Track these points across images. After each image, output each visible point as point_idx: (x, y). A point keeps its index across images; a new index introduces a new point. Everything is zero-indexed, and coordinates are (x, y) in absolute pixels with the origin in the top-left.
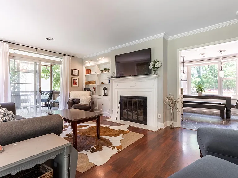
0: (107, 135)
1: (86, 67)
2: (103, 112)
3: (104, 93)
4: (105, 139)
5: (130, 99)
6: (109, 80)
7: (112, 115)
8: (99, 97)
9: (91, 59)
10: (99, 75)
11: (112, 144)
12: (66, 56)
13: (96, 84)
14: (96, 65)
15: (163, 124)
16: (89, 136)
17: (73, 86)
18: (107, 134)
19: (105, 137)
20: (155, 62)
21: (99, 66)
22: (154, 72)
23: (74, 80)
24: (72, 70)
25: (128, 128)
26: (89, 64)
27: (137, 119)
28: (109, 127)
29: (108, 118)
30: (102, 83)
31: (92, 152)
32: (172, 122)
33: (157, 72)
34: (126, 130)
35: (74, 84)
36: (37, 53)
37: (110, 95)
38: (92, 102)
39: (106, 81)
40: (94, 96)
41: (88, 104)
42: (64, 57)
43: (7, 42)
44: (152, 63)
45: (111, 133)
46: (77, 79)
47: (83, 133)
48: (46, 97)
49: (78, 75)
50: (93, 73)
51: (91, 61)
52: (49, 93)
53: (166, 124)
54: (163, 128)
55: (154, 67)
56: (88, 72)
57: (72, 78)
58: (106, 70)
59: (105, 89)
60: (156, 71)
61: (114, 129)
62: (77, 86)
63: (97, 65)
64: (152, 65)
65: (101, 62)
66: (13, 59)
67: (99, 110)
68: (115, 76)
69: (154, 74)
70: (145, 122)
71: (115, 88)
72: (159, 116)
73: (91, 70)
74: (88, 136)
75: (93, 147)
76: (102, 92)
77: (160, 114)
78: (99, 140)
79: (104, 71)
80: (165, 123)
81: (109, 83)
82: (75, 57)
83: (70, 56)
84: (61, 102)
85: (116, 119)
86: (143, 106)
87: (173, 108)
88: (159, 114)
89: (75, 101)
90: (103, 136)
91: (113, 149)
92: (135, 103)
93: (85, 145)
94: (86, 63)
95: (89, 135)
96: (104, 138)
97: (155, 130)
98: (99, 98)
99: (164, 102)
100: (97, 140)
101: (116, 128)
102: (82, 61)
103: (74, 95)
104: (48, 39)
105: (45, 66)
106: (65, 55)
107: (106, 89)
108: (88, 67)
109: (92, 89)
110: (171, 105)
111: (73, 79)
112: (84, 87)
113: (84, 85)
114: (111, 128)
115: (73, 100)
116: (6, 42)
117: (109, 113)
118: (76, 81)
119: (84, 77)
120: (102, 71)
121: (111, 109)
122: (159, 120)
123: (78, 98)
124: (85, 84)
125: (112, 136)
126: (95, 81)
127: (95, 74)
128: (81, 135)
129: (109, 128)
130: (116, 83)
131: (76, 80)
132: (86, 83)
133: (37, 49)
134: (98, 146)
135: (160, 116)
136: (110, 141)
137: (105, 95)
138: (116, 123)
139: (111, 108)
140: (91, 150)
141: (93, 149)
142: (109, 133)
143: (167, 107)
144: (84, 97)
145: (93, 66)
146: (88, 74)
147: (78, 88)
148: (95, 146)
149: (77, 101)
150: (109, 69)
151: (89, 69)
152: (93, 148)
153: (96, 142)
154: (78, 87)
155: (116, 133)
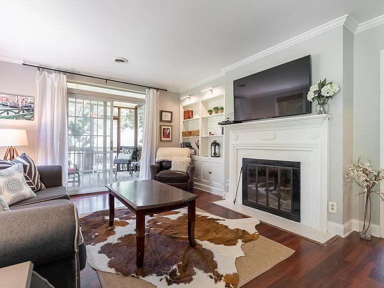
0: (210, 240)
1: (184, 107)
2: (211, 187)
3: (213, 152)
4: (205, 250)
5: (263, 165)
6: (223, 128)
7: (227, 193)
8: (204, 159)
9: (191, 93)
10: (205, 120)
11: (216, 266)
12: (152, 90)
13: (200, 137)
14: (200, 102)
15: (342, 227)
16: (175, 238)
17: (163, 139)
18: (210, 237)
19: (206, 244)
20: (322, 85)
21: (205, 103)
22: (318, 108)
23: (165, 129)
24: (161, 112)
25: (257, 227)
26: (188, 101)
27: (277, 208)
28: (218, 220)
29: (220, 198)
30: (210, 133)
31: (169, 283)
32: (367, 224)
33: (326, 107)
34: (252, 231)
35: (165, 135)
36: (107, 86)
37: (224, 157)
38: (192, 167)
39: (217, 130)
40: (196, 157)
41: (185, 170)
42: (148, 92)
43: (65, 72)
44: (314, 88)
45: (219, 236)
46: (170, 128)
47: (165, 229)
48: (128, 156)
49: (171, 121)
50: (195, 117)
51: (193, 95)
52: (132, 151)
53: (350, 226)
54: (343, 236)
55: (319, 96)
56: (188, 114)
57: (161, 126)
58: (217, 109)
59: (215, 144)
60: (323, 104)
61: (227, 227)
62: (170, 139)
63: (202, 102)
64: (315, 92)
65: (208, 96)
66: (74, 98)
67: (204, 183)
68: (232, 119)
69: (320, 112)
70: (295, 214)
71: (232, 142)
72: (330, 207)
73: (192, 112)
74: (172, 238)
75: (175, 267)
76: (210, 150)
77: (335, 204)
78: (191, 251)
79: (214, 113)
80: (347, 224)
81: (223, 134)
82: (166, 90)
83: (158, 89)
84: (143, 165)
85: (234, 202)
86: (291, 182)
87: (369, 192)
88: (330, 203)
89: (164, 164)
90: (202, 240)
91: (216, 281)
92: (274, 174)
93: (162, 258)
94: (184, 100)
95: (175, 234)
96: (204, 247)
97: (323, 240)
98: (205, 161)
99: (344, 177)
100: (187, 251)
101: (232, 224)
102: (177, 97)
103: (164, 153)
104: (117, 60)
105: (128, 110)
106: (150, 88)
107: (218, 144)
108: (188, 106)
109: (194, 145)
110: (365, 184)
111: (163, 127)
112: (181, 142)
113: (181, 138)
114: (221, 222)
115: (161, 163)
116: (63, 72)
117: (221, 190)
118: (168, 131)
119: (182, 123)
120: (210, 112)
121: (226, 182)
122: (330, 217)
123: (169, 159)
124: (183, 136)
125: (219, 244)
126: (198, 131)
127: (199, 119)
128: (160, 233)
129: (218, 223)
130: (236, 134)
131: (168, 129)
132: (184, 134)
133: (107, 80)
134: (186, 266)
135: (335, 208)
136: (213, 257)
137: (215, 155)
138: (233, 211)
139: (225, 180)
140: (168, 277)
141: (173, 274)
142: (214, 234)
143: (351, 188)
144: (179, 159)
145: (196, 104)
146: (187, 119)
147: (170, 144)
148: (179, 266)
149: (168, 165)
150: (222, 109)
151: (189, 111)
152: (175, 271)
153: (185, 254)
154: (171, 141)
155: (230, 236)
